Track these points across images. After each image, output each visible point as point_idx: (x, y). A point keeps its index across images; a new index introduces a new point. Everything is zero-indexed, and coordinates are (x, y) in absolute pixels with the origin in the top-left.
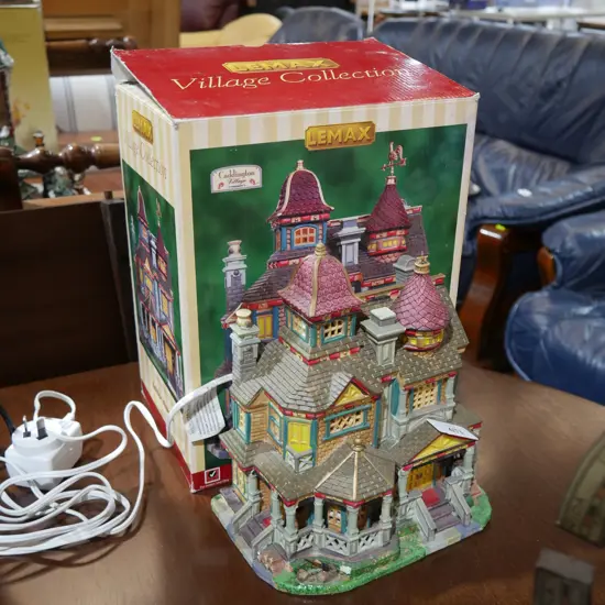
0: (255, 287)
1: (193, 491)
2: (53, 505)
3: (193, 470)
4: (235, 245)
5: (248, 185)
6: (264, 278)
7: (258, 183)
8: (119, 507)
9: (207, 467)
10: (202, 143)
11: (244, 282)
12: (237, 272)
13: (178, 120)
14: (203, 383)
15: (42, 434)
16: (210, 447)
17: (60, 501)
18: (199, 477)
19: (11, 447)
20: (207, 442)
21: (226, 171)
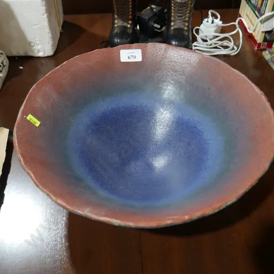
1: (256, 49)
2: (213, 44)
3: (258, 42)
8: (233, 49)
9: (264, 41)
14: (272, 11)
15: (213, 22)
16: (267, 34)
17: (215, 44)
18: (260, 44)
19: (202, 25)
20: (266, 32)
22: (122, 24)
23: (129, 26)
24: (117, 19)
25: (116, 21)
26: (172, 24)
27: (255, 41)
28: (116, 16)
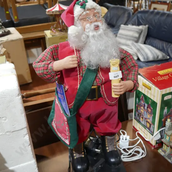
0: (168, 114)
1: (153, 148)
3: (154, 145)
4: (166, 108)
5: (170, 98)
6: (170, 112)
7: (171, 98)
8: (143, 153)
9: (156, 144)
10: (164, 93)
11: (166, 113)
12: (165, 112)
13: (161, 90)
15: (126, 139)
18: (154, 146)
20: (157, 140)
21: (166, 97)
22: (79, 156)
23: (83, 156)
24: (75, 153)
25: (75, 155)
26: (107, 148)
27: (151, 145)
28: (74, 152)
